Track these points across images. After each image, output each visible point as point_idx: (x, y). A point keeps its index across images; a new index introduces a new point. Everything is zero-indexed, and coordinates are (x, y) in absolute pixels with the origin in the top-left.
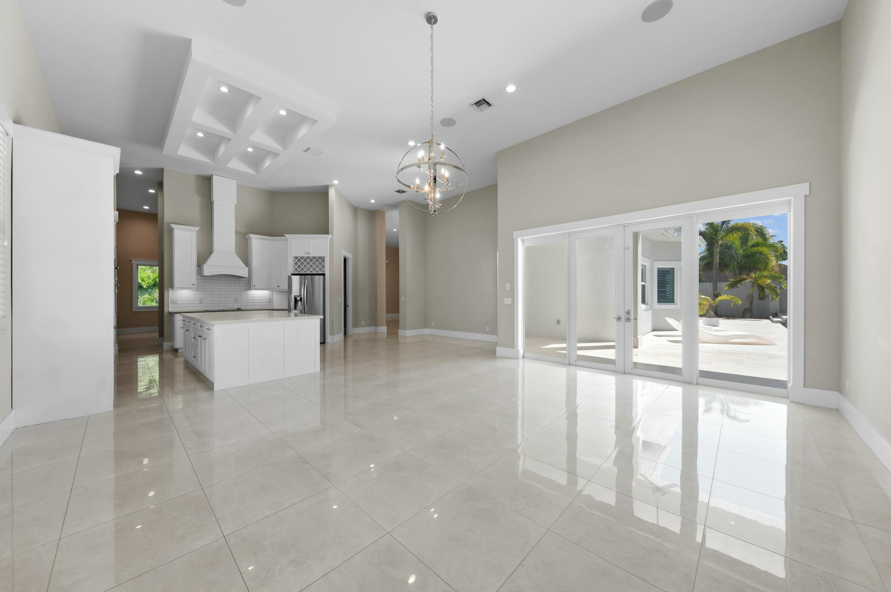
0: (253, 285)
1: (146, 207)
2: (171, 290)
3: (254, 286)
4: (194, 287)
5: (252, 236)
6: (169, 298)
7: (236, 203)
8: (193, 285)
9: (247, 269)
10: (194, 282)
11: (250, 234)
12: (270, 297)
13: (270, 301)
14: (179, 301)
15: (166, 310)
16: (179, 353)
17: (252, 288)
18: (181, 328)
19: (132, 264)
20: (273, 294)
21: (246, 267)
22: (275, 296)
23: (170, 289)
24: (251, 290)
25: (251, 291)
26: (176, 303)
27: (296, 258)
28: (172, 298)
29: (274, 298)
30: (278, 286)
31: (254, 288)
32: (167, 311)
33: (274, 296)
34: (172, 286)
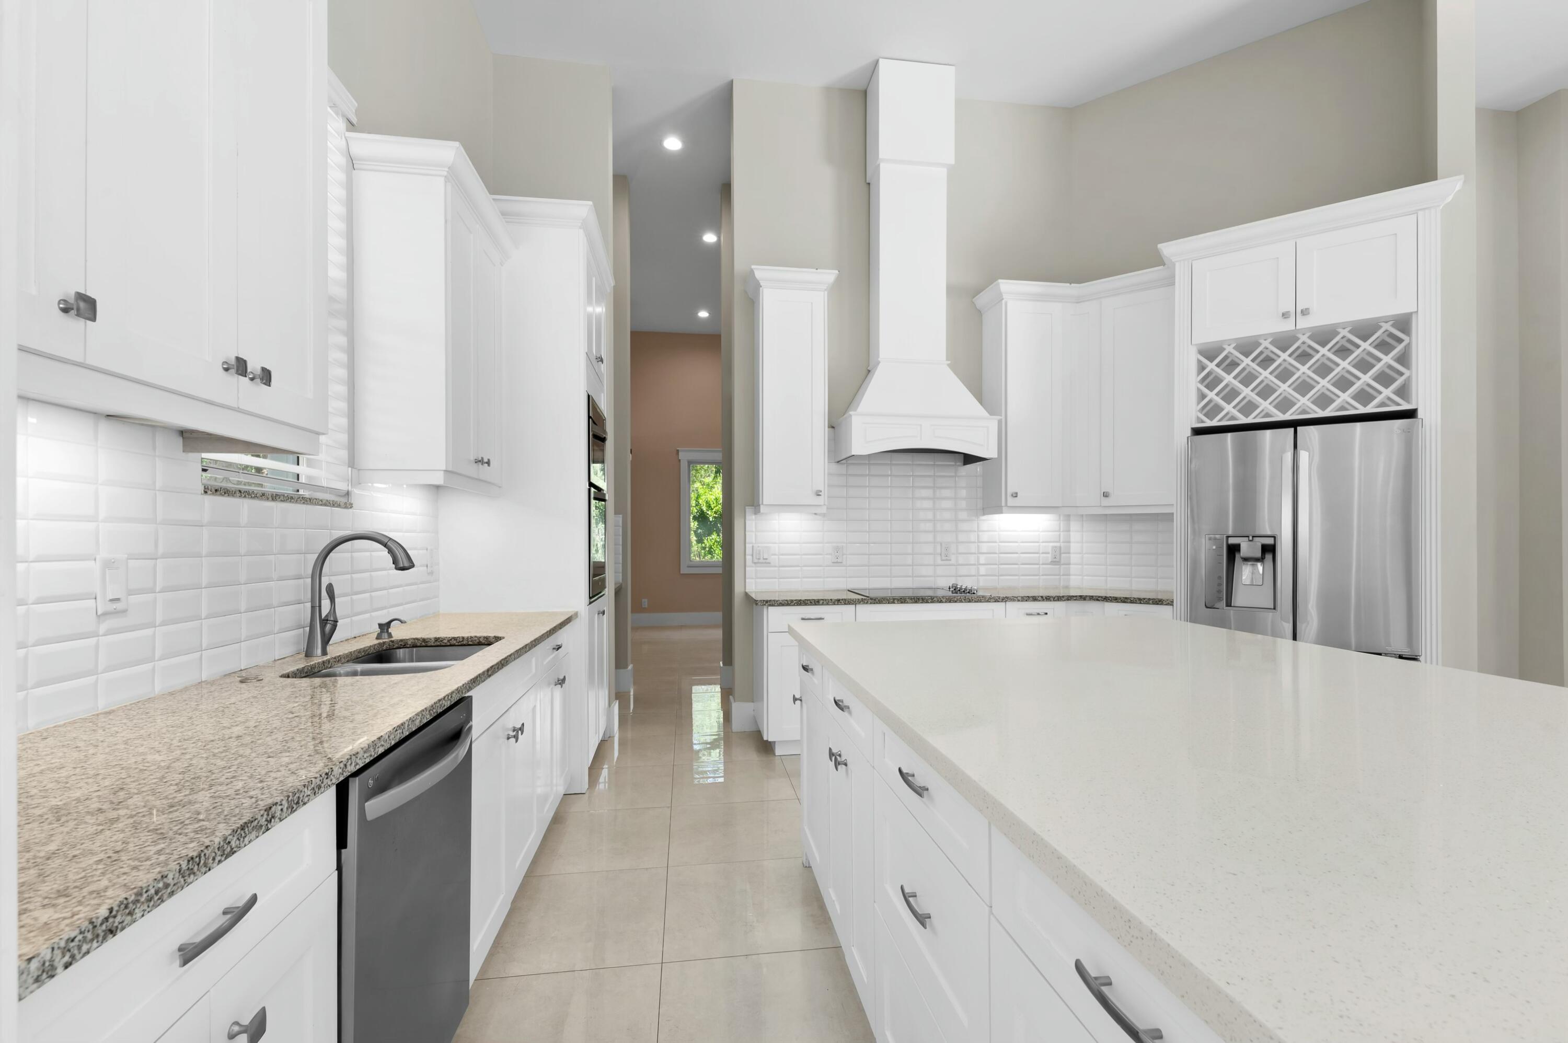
0: (1010, 491)
1: (703, 314)
2: (754, 517)
3: (1015, 495)
4: (820, 501)
5: (1006, 286)
6: (747, 545)
7: (952, 161)
8: (818, 494)
9: (993, 424)
10: (820, 482)
11: (1000, 281)
12: (1059, 542)
13: (1059, 558)
14: (775, 555)
15: (738, 589)
16: (777, 761)
17: (1003, 504)
18: (795, 699)
19: (680, 460)
20: (1069, 531)
21: (988, 415)
22: (1075, 536)
23: (749, 510)
24: (1001, 512)
25: (997, 517)
26: (766, 563)
27: (1209, 353)
28: (755, 543)
29: (1074, 547)
30: (1106, 495)
31: (1011, 502)
32: (743, 590)
33: (1072, 540)
34: (754, 503)
